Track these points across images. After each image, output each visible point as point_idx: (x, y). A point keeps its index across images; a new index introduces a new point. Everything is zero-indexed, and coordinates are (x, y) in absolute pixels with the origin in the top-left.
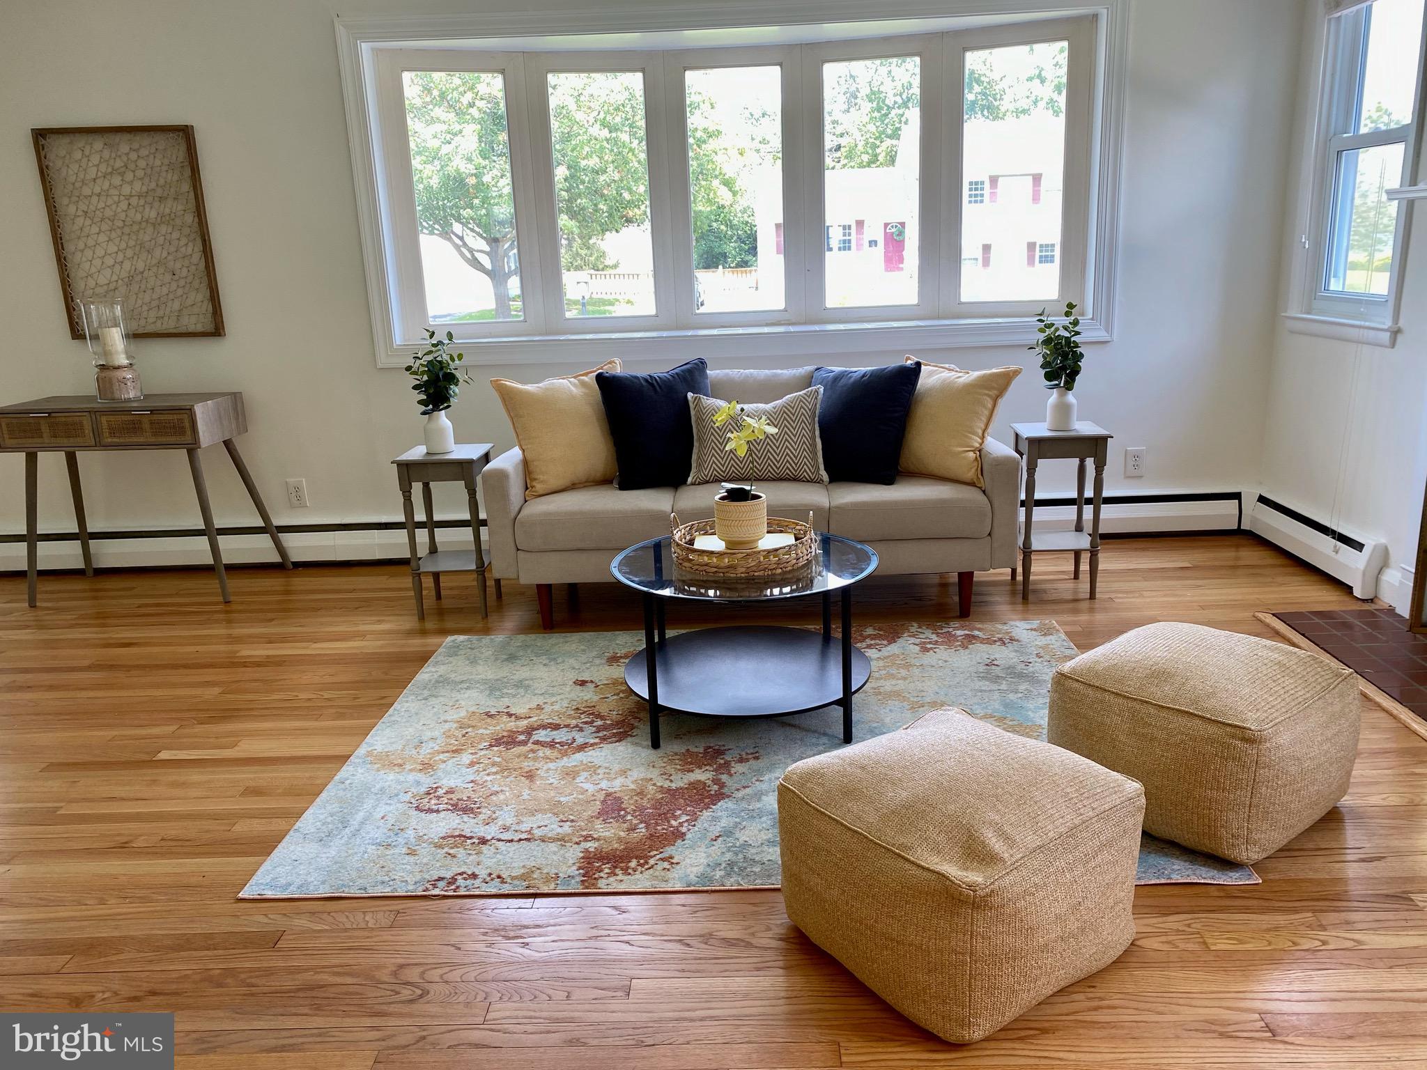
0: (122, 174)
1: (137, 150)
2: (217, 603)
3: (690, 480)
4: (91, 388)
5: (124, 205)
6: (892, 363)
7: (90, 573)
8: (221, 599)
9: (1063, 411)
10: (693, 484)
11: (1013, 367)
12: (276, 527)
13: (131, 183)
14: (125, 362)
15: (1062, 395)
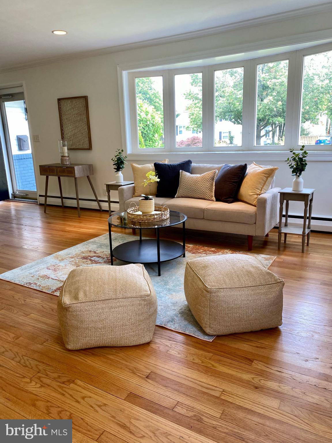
0: (73, 109)
1: (76, 103)
2: (77, 217)
3: (175, 196)
4: (59, 162)
5: (73, 117)
6: (239, 164)
7: (63, 207)
8: (78, 216)
9: (297, 184)
10: (176, 197)
11: (275, 167)
12: (99, 200)
13: (75, 111)
14: (67, 155)
15: (297, 178)
